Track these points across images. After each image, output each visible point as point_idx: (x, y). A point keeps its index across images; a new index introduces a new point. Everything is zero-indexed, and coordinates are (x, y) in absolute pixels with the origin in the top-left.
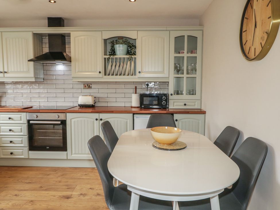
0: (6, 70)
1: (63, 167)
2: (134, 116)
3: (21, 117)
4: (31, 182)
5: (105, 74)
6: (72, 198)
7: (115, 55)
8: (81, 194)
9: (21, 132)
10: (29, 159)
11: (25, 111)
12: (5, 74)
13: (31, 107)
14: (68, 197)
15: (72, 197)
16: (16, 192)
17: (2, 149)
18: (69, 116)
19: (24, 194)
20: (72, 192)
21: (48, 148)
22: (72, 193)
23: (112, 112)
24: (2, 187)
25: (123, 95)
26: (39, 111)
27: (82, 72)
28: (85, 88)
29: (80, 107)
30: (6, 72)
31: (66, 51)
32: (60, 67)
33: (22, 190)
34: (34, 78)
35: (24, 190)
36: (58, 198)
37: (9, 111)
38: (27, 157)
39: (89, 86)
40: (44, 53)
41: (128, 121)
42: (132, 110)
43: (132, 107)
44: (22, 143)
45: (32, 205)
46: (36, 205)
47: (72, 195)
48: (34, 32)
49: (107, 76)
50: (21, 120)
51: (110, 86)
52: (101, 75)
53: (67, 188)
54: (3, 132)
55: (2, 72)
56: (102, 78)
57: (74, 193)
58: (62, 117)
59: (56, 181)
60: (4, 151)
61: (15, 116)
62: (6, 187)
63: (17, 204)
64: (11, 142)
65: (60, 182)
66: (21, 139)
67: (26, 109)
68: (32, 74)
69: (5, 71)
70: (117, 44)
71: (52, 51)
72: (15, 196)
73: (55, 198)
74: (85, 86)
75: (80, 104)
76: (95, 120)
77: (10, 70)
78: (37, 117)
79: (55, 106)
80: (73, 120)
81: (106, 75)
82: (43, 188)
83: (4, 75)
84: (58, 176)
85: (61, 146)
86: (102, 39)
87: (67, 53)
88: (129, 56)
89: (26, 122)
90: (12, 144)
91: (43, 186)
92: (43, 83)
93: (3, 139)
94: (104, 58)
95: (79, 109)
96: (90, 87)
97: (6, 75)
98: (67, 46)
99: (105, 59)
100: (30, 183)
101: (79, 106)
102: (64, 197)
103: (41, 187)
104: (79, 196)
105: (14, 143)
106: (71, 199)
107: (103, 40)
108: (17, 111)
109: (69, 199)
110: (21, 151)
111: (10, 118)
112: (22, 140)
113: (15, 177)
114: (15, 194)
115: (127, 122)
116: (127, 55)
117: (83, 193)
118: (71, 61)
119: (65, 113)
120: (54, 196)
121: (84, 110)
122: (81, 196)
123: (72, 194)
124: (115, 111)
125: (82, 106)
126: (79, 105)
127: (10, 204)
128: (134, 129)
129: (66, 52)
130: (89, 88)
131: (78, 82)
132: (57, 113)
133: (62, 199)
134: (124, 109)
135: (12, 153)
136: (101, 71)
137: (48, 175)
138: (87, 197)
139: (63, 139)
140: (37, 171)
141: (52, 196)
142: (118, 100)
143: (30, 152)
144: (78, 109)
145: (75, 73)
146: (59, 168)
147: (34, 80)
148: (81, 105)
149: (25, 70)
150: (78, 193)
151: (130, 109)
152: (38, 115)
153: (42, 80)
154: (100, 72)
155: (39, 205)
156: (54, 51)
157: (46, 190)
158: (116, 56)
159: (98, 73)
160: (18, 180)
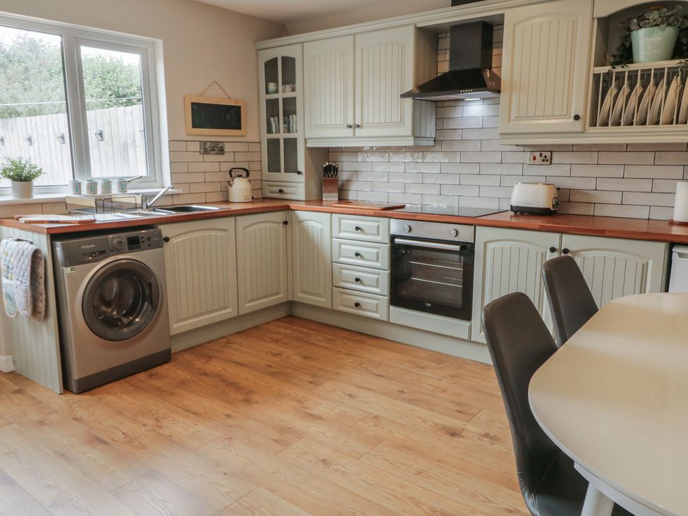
0: (358, 122)
1: (459, 358)
2: (674, 250)
3: (378, 227)
4: (384, 374)
5: (593, 124)
6: (463, 437)
7: (632, 62)
8: (487, 435)
9: (377, 260)
10: (388, 323)
11: (386, 215)
12: (357, 129)
13: (403, 207)
14: (454, 433)
15: (463, 434)
16: (352, 390)
17: (341, 293)
18: (483, 234)
19: (365, 398)
20: (464, 423)
21: (429, 305)
22: (465, 425)
23: (601, 233)
24: (330, 371)
25: (647, 186)
26: (416, 216)
27: (527, 117)
28: (532, 162)
29: (516, 212)
30: (358, 126)
31: (493, 66)
32: (474, 108)
33: (363, 388)
34: (412, 138)
35: (368, 389)
36: (432, 426)
37: (357, 213)
38: (385, 319)
39: (546, 157)
40: (439, 75)
41: (651, 262)
42: (671, 230)
43: (672, 223)
44: (377, 286)
45: (375, 426)
46: (383, 428)
47: (464, 429)
48: (419, 25)
49: (598, 129)
50: (378, 234)
51: (605, 157)
52: (578, 126)
53: (457, 411)
54: (344, 257)
55: (351, 127)
56: (583, 133)
57: (469, 427)
58: (465, 234)
59: (436, 388)
60: (344, 296)
61: (368, 224)
62: (337, 374)
63: (347, 415)
64: (357, 280)
65: (444, 391)
66: (376, 277)
67: (389, 211)
68: (407, 129)
69: (356, 123)
70: (641, 28)
71: (457, 68)
72: (348, 397)
73: (424, 424)
74: (534, 158)
75: (514, 205)
76: (548, 251)
77: (365, 121)
78: (410, 229)
79: (454, 207)
80: (490, 246)
81: (596, 126)
82: (405, 396)
83: (354, 134)
84: (444, 377)
85: (458, 307)
86: (593, 19)
87: (493, 69)
88: (678, 61)
89: (387, 240)
90: (359, 284)
91: (405, 391)
92: (433, 149)
93: (344, 271)
94: (594, 75)
95: (511, 217)
96: (547, 161)
97: (359, 132)
98: (495, 52)
99: (597, 77)
100: (383, 376)
101: (512, 210)
102: (444, 429)
103: (402, 392)
104: (481, 437)
105: (362, 283)
106: (461, 439)
107: (596, 21)
108: (372, 212)
109: (455, 439)
110: (376, 302)
111: (357, 228)
112: (377, 279)
113: (358, 356)
114: (348, 393)
115: (645, 267)
116: (673, 57)
117: (491, 435)
118: (499, 92)
119: (472, 225)
120: (424, 421)
121: (522, 221)
122: (485, 439)
123: (465, 427)
124: (608, 230)
125: (520, 211)
126: (512, 208)
127: (336, 411)
128: (667, 290)
129: (490, 68)
130: (545, 163)
131: (517, 146)
132: (455, 225)
133: (439, 433)
134: (643, 228)
135: (357, 305)
136: (581, 114)
137: (423, 368)
138: (497, 447)
139: (464, 289)
140: (402, 353)
141: (419, 418)
142: (629, 199)
143: (392, 308)
144: (508, 219)
145: (509, 121)
146: (449, 356)
147: (410, 142)
148: (517, 207)
149: (394, 120)
150: (481, 430)
151: (664, 229)
152: (412, 227)
153: (432, 143)
154: (577, 118)
155: (387, 431)
156: (462, 69)
157: (410, 401)
158: (632, 67)
159: (572, 120)
160: (361, 364)
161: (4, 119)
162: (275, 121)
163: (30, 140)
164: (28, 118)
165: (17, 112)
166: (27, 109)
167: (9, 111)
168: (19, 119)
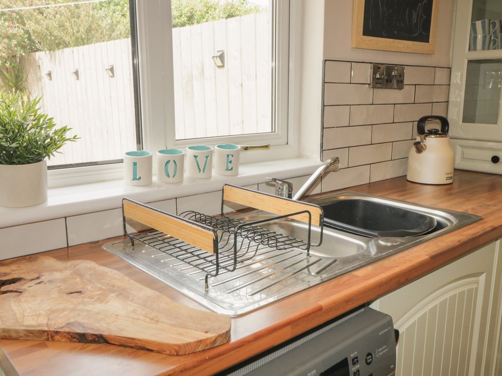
161: (52, 52)
162: (483, 27)
163: (76, 73)
164: (76, 49)
165: (65, 42)
166: (73, 38)
167: (57, 41)
168: (66, 50)
